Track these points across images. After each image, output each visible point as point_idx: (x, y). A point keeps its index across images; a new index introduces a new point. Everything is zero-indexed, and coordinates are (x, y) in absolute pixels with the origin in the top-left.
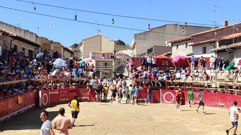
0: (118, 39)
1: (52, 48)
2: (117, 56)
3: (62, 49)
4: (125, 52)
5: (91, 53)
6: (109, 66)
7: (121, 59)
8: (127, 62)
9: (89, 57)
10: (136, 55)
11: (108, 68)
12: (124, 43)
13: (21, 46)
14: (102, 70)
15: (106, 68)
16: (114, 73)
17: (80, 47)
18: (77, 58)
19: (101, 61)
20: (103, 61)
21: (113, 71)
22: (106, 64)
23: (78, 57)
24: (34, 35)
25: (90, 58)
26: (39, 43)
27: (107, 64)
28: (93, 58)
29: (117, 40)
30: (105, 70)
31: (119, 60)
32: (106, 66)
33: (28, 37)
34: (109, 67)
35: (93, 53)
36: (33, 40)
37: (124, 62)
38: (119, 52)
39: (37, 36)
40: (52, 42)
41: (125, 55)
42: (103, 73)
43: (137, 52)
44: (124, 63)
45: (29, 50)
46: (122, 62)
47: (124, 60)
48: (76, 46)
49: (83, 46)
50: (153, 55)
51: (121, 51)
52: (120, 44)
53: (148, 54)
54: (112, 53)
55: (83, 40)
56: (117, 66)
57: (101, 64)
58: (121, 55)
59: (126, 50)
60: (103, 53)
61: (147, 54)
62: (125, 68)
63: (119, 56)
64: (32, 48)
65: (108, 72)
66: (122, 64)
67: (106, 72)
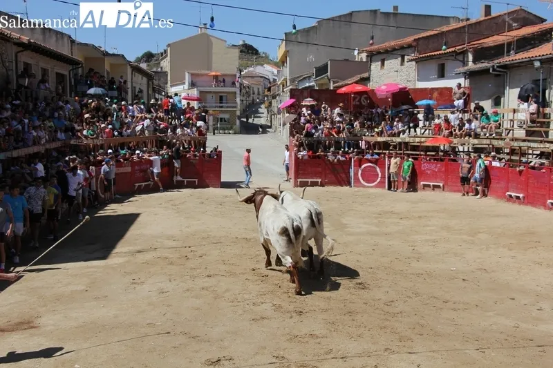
0: (244, 41)
1: (107, 67)
2: (245, 82)
3: (129, 70)
4: (259, 70)
5: (187, 74)
6: (229, 103)
7: (253, 86)
8: (266, 93)
9: (184, 83)
10: (288, 78)
11: (227, 107)
12: (257, 51)
13: (38, 64)
14: (214, 112)
15: (222, 107)
16: (239, 118)
17: (162, 62)
18: (160, 87)
19: (210, 92)
20: (215, 92)
21: (238, 113)
22: (221, 98)
23: (162, 85)
24: (66, 39)
25: (186, 86)
26: (78, 56)
27: (224, 98)
28: (193, 85)
29: (241, 43)
30: (221, 112)
31: (247, 89)
32: (222, 103)
33: (51, 45)
34: (229, 105)
35: (192, 75)
36: (65, 50)
37: (259, 92)
38: (246, 71)
39: (73, 42)
40: (106, 54)
41: (261, 77)
42: (216, 120)
43: (291, 72)
44: (259, 94)
45: (57, 74)
46: (254, 94)
47: (259, 89)
48: (149, 57)
49: (168, 58)
50: (329, 80)
51: (251, 69)
52: (248, 51)
53: (316, 77)
54: (235, 75)
55: (169, 45)
56: (245, 102)
57: (212, 102)
58: (252, 77)
59: (262, 65)
60: (214, 74)
61: (314, 77)
62: (263, 106)
63: (247, 78)
64: (64, 70)
65: (226, 116)
66: (255, 98)
67: (222, 116)
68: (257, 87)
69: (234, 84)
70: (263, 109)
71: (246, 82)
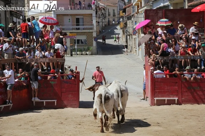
2: (101, 4)
6: (86, 25)
7: (108, 7)
8: (121, 14)
11: (84, 29)
14: (71, 35)
15: (78, 29)
16: (96, 39)
19: (67, 15)
20: (71, 15)
21: (95, 35)
22: (78, 20)
27: (81, 21)
30: (78, 34)
31: (103, 11)
32: (78, 25)
34: (85, 27)
37: (114, 13)
44: (114, 15)
46: (109, 15)
47: (114, 10)
56: (101, 24)
57: (69, 24)
62: (118, 27)
65: (83, 38)
66: (111, 19)
67: (78, 37)
69: (90, 6)
70: (118, 30)
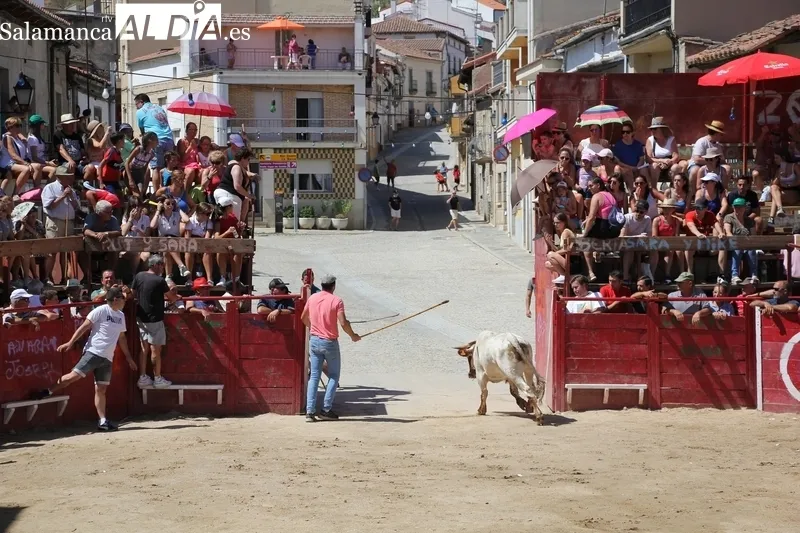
2: (384, 51)
6: (331, 124)
7: (409, 64)
8: (456, 89)
9: (176, 57)
10: (531, 36)
11: (323, 138)
14: (278, 157)
15: (304, 137)
16: (364, 174)
18: (94, 69)
19: (266, 88)
20: (281, 88)
21: (361, 158)
22: (303, 107)
23: (100, 64)
25: (183, 67)
27: (313, 109)
30: (303, 154)
31: (391, 77)
32: (304, 124)
34: (329, 130)
37: (430, 84)
38: (388, 12)
41: (439, 34)
42: (285, 180)
43: (540, 17)
44: (430, 92)
46: (413, 91)
47: (430, 74)
50: (674, 41)
53: (628, 31)
54: (351, 30)
56: (382, 120)
57: (271, 118)
58: (409, 34)
60: (277, 23)
61: (621, 30)
62: (444, 133)
63: (389, 39)
65: (320, 169)
66: (419, 106)
67: (304, 167)
68: (425, 68)
69: (346, 57)
70: (445, 145)
71: (386, 53)
